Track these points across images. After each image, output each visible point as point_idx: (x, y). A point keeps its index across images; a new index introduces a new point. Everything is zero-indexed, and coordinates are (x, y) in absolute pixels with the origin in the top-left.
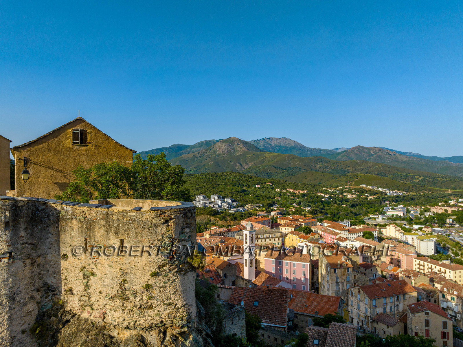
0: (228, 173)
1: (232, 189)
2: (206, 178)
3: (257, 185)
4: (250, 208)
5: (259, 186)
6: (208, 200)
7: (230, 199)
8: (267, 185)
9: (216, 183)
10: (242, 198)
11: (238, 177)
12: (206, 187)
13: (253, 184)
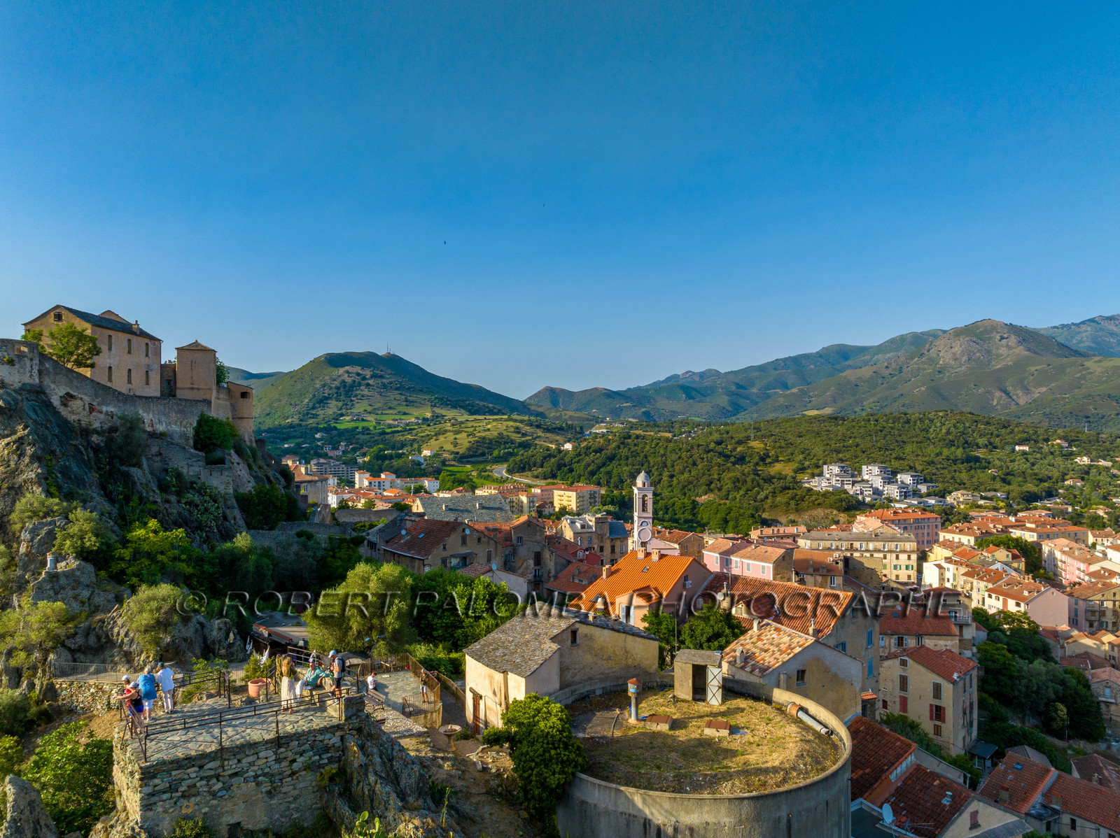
0: (941, 414)
1: (937, 455)
2: (875, 425)
3: (1019, 444)
4: (961, 500)
5: (1026, 448)
6: (853, 476)
7: (912, 476)
8: (1053, 445)
9: (899, 439)
10: (949, 476)
11: (967, 425)
12: (862, 446)
13: (1007, 443)
